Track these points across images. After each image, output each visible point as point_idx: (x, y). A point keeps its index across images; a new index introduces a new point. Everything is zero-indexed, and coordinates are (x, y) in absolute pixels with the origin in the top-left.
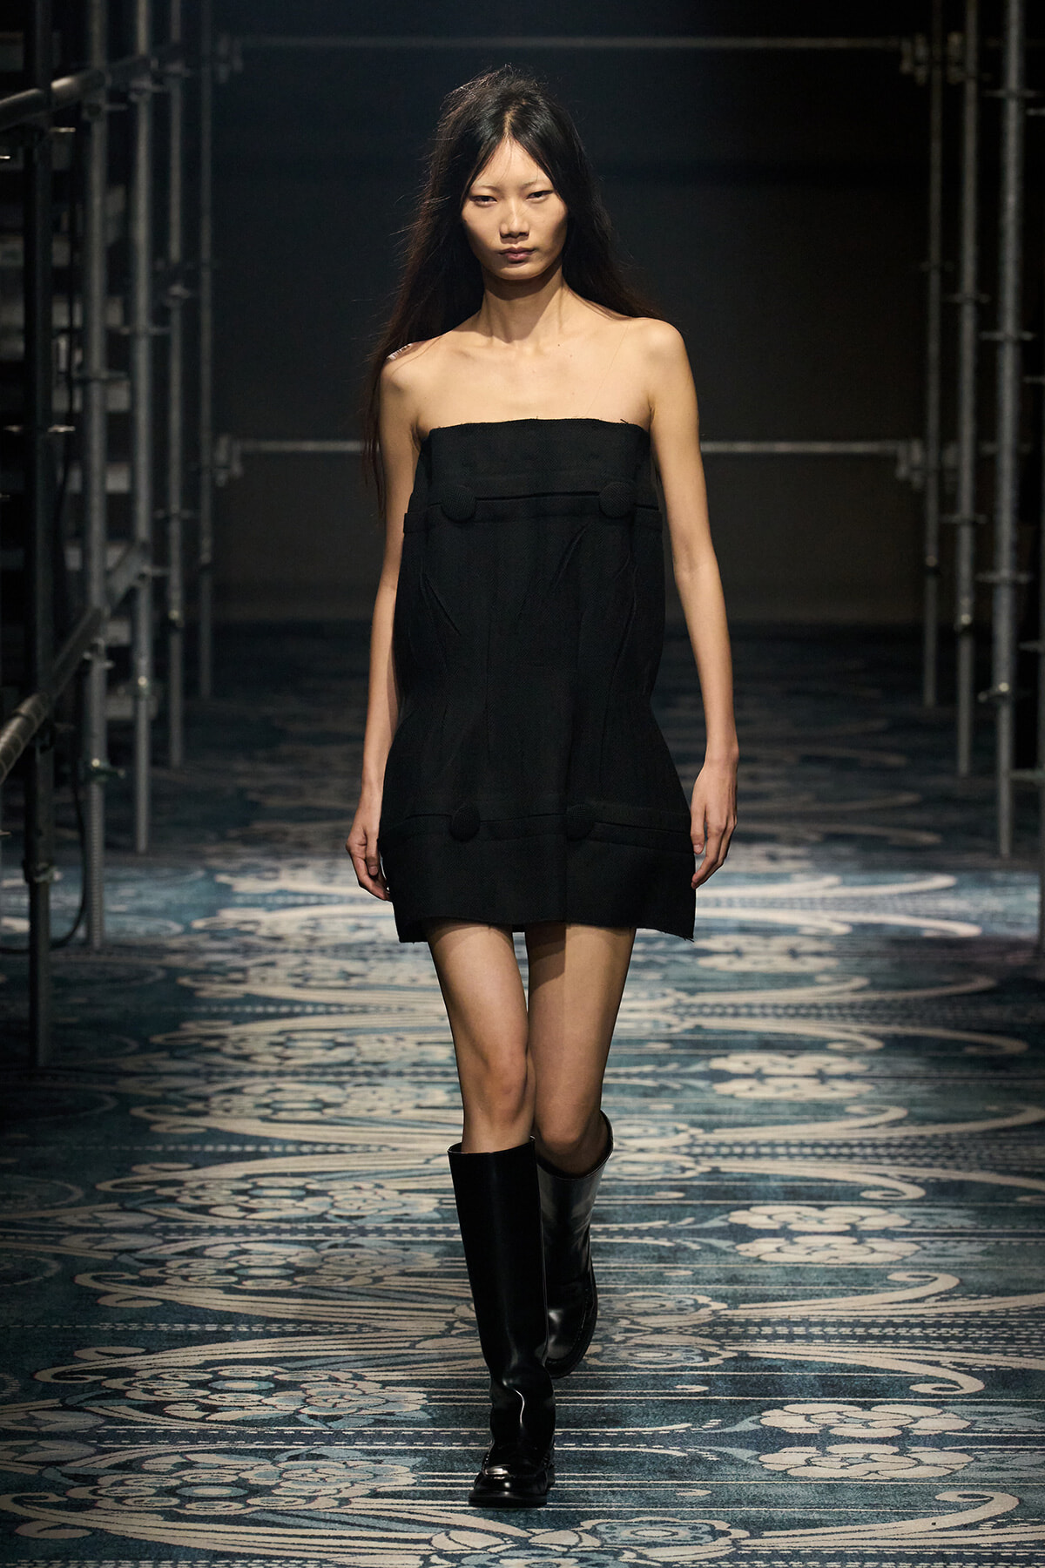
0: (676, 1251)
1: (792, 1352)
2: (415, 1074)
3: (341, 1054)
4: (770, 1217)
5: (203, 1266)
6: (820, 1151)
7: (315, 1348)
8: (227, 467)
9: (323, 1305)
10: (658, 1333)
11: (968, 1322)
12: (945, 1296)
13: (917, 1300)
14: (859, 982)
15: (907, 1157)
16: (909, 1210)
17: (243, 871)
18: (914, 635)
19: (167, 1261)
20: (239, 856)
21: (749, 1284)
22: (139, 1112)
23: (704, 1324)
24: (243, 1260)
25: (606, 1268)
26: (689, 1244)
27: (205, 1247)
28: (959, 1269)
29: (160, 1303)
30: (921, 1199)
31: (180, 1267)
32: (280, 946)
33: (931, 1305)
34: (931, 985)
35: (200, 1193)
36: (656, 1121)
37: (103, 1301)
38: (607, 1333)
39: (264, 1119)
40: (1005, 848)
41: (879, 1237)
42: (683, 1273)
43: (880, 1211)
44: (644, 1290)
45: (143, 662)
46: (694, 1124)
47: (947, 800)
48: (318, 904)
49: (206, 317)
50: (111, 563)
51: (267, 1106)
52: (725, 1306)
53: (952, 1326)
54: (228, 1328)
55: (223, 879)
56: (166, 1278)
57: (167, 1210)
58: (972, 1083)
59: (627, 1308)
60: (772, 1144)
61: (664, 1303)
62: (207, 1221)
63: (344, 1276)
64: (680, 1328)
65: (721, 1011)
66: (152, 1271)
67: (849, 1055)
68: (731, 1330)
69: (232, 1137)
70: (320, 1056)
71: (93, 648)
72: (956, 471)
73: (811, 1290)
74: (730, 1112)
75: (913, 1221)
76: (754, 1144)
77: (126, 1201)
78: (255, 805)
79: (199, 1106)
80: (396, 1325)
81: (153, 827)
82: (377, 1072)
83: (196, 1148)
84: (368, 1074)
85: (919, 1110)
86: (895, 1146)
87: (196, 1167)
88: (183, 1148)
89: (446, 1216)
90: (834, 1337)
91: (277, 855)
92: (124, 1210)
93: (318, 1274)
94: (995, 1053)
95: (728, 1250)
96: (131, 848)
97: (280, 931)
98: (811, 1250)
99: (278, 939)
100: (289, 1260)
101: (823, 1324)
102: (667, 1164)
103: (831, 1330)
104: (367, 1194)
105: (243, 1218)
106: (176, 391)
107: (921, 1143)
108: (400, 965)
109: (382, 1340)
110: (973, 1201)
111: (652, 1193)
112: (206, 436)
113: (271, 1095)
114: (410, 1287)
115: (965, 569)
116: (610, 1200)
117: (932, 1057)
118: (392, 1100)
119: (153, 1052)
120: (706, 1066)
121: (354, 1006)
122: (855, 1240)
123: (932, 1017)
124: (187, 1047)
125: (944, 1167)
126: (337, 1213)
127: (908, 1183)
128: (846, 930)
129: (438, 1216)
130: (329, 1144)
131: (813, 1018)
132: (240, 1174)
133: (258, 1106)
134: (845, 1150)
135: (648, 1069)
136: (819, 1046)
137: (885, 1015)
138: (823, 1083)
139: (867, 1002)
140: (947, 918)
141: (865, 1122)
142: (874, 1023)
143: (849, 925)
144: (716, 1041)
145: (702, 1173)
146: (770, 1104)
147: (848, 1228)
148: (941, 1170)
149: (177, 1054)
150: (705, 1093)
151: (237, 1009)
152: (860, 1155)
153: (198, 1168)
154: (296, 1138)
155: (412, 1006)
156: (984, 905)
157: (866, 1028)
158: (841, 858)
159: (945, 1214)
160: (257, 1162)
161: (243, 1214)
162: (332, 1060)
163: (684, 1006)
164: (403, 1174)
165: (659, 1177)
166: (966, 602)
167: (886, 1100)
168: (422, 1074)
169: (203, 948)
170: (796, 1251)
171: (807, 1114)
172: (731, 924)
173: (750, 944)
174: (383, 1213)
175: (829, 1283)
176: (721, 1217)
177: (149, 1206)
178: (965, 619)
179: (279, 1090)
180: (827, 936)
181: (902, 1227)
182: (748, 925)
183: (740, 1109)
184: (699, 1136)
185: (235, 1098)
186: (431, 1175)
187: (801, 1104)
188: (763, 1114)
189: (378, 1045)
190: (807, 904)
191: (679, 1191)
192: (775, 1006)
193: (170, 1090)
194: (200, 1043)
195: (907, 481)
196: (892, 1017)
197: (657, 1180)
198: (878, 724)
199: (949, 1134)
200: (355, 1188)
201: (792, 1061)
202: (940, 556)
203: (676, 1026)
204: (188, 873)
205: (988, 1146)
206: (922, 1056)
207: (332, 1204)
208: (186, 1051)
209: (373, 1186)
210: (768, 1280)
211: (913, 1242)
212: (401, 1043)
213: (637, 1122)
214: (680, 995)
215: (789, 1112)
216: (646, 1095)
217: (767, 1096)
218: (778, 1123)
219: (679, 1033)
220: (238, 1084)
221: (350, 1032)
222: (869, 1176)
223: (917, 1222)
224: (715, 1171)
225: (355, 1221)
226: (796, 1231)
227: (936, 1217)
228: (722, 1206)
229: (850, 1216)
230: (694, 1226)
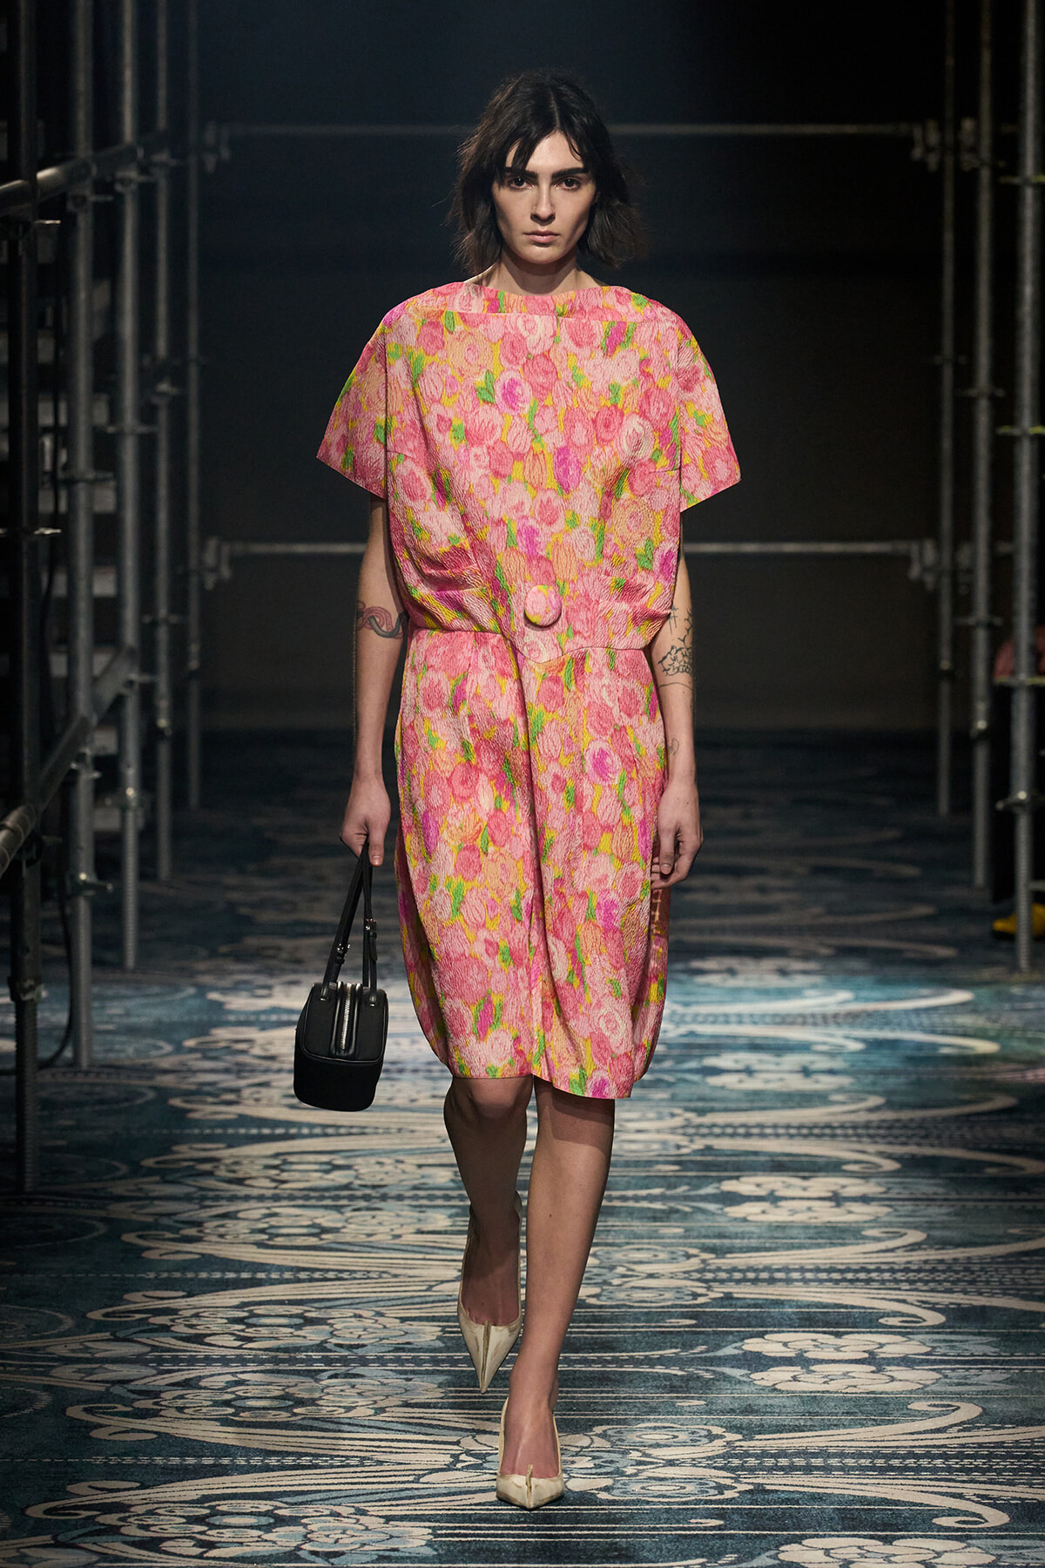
0: (688, 1380)
1: (811, 1484)
2: (416, 1197)
3: (339, 1177)
4: (785, 1344)
5: (200, 1398)
6: (836, 1276)
7: (316, 1482)
8: (215, 570)
9: (323, 1438)
10: (671, 1465)
11: (991, 1453)
12: (968, 1426)
13: (938, 1431)
14: (875, 1101)
15: (926, 1282)
16: (930, 1336)
17: (235, 988)
18: (929, 741)
19: (161, 1392)
20: (231, 973)
21: (765, 1413)
22: (130, 1238)
23: (718, 1456)
24: (240, 1390)
25: (616, 1398)
26: (701, 1373)
27: (200, 1378)
28: (982, 1398)
29: (155, 1436)
30: (942, 1326)
31: (174, 1398)
32: (275, 1065)
33: (953, 1435)
34: (949, 1104)
35: (194, 1321)
36: (664, 1245)
37: (95, 1434)
38: (618, 1465)
39: (260, 1245)
40: (1023, 962)
41: (898, 1365)
42: (696, 1402)
43: (899, 1338)
44: (656, 1420)
45: (131, 773)
46: (705, 1249)
47: (964, 912)
49: (194, 415)
50: (97, 670)
51: (262, 1231)
52: (740, 1437)
53: (975, 1456)
54: (226, 1461)
55: (214, 996)
56: (161, 1410)
57: (160, 1339)
58: (993, 1205)
59: (638, 1440)
60: (786, 1269)
61: (676, 1434)
62: (202, 1351)
63: (344, 1407)
64: (694, 1460)
65: (732, 1132)
66: (146, 1402)
67: (865, 1177)
68: (746, 1462)
69: (227, 1264)
70: (318, 1180)
71: (80, 758)
72: (971, 571)
73: (829, 1420)
74: (742, 1236)
75: (934, 1348)
76: (767, 1269)
77: (118, 1330)
78: (247, 920)
79: (192, 1232)
80: (399, 1458)
81: (141, 942)
82: (375, 1196)
83: (190, 1275)
84: (366, 1198)
85: (937, 1233)
86: (914, 1271)
87: (190, 1295)
88: (177, 1275)
89: (449, 1344)
90: (853, 1468)
91: (270, 972)
92: (117, 1339)
93: (318, 1405)
94: (1017, 1174)
95: (742, 1379)
96: (120, 965)
97: (273, 1051)
98: (829, 1379)
99: (272, 1058)
100: (287, 1390)
101: (842, 1455)
102: (678, 1289)
103: (850, 1462)
104: (368, 1323)
105: (240, 1347)
106: (163, 491)
107: (941, 1267)
108: (398, 1085)
109: (384, 1474)
110: (995, 1327)
111: (663, 1320)
112: (193, 537)
113: (267, 1220)
114: (413, 1418)
115: (980, 672)
116: (619, 1327)
117: (951, 1179)
118: (392, 1224)
119: (144, 1176)
120: (718, 1188)
121: (352, 1127)
122: (873, 1368)
123: (951, 1137)
124: (178, 1170)
125: (965, 1292)
126: (337, 1342)
127: (928, 1308)
128: (859, 1046)
129: (442, 1345)
130: (328, 1271)
131: (827, 1138)
132: (236, 1302)
133: (253, 1231)
134: (862, 1276)
135: (656, 1191)
136: (833, 1167)
137: (901, 1135)
138: (838, 1205)
139: (883, 1121)
140: (965, 1035)
141: (882, 1246)
142: (890, 1143)
143: (864, 1041)
144: (727, 1162)
145: (714, 1299)
146: (785, 1227)
147: (866, 1355)
148: (962, 1296)
149: (169, 1178)
150: (716, 1217)
151: (230, 1131)
152: (877, 1281)
153: (193, 1296)
154: (294, 1264)
155: (411, 1128)
156: (1003, 1020)
157: (882, 1148)
158: (854, 973)
159: (967, 1341)
160: (253, 1290)
161: (240, 1343)
162: (330, 1184)
163: (693, 1127)
164: (404, 1301)
165: (669, 1303)
166: (981, 707)
167: (904, 1223)
168: (423, 1198)
169: (194, 1068)
170: (813, 1380)
171: (822, 1238)
172: (741, 1041)
173: (761, 1061)
174: (384, 1341)
175: (847, 1413)
176: (734, 1345)
177: (142, 1335)
178: (981, 725)
179: (275, 1215)
180: (840, 1053)
181: (922, 1354)
182: (758, 1042)
183: (753, 1233)
184: (711, 1261)
185: (229, 1223)
186: (433, 1302)
187: (816, 1227)
188: (777, 1238)
189: (377, 1168)
190: (820, 1020)
191: (691, 1318)
192: (788, 1127)
193: (162, 1215)
194: (192, 1166)
195: (920, 583)
196: (909, 1137)
197: (668, 1307)
198: (891, 834)
199: (969, 1258)
200: (355, 1316)
201: (805, 1183)
202: (954, 660)
203: (685, 1147)
204: (177, 989)
205: (1010, 1270)
206: (941, 1178)
207: (331, 1333)
208: (179, 1175)
209: (373, 1313)
210: (784, 1410)
211: (934, 1370)
212: (400, 1166)
213: (646, 1246)
214: (689, 1115)
215: (803, 1236)
216: (655, 1219)
217: (781, 1219)
218: (792, 1248)
219: (688, 1154)
220: (233, 1209)
221: (348, 1154)
222: (888, 1302)
223: (938, 1350)
224: (729, 1297)
225: (355, 1351)
226: (812, 1359)
227: (958, 1344)
228: (736, 1334)
229: (869, 1343)
230: (706, 1355)
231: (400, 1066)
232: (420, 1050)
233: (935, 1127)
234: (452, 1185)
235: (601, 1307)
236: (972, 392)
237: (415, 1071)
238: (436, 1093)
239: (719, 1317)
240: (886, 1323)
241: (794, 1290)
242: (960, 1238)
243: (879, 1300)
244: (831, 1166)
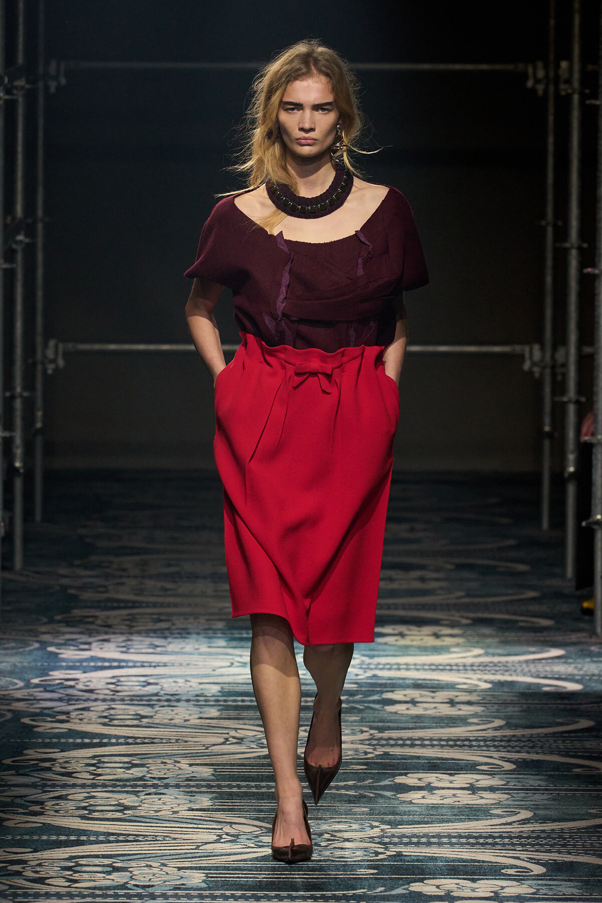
2: (188, 786)
3: (136, 772)
4: (438, 887)
6: (471, 841)
8: (54, 361)
14: (498, 723)
15: (533, 845)
16: (535, 882)
17: (66, 644)
18: (536, 480)
20: (64, 633)
30: (543, 875)
32: (94, 696)
34: (550, 725)
35: (38, 869)
36: (356, 819)
39: (83, 817)
43: (515, 883)
46: (383, 822)
47: (558, 595)
48: (119, 667)
49: (40, 257)
51: (84, 808)
55: (52, 649)
57: (15, 881)
60: (439, 836)
62: (44, 889)
65: (402, 743)
67: (492, 774)
69: (60, 830)
70: (121, 774)
72: (564, 365)
74: (408, 813)
75: (538, 890)
76: (425, 835)
78: (74, 598)
79: (37, 808)
82: (160, 786)
83: (36, 838)
84: (155, 786)
85: (541, 812)
86: (525, 838)
87: (35, 851)
88: (27, 837)
89: (211, 885)
91: (90, 633)
97: (92, 687)
99: (91, 691)
102: (365, 850)
104: (155, 871)
105: (69, 887)
106: (19, 308)
107: (543, 835)
108: (176, 710)
110: (579, 876)
111: (355, 870)
112: (39, 339)
113: (87, 801)
115: (571, 434)
116: (325, 875)
117: (550, 776)
118: (171, 804)
119: (5, 770)
120: (393, 781)
121: (145, 738)
123: (550, 748)
124: (28, 767)
125: (560, 852)
126: (135, 883)
127: (534, 863)
128: (489, 686)
129: (206, 886)
130: (129, 835)
131: (466, 748)
132: (66, 856)
133: (78, 808)
134: (490, 841)
135: (351, 783)
136: (471, 767)
137: (516, 746)
138: (474, 793)
139: (505, 736)
140: (560, 679)
141: (503, 820)
142: (508, 751)
143: (491, 682)
144: (398, 764)
145: (390, 856)
146: (437, 808)
147: (492, 894)
148: (557, 854)
149: (20, 772)
150: (391, 800)
151: (63, 740)
152: (500, 844)
153: (37, 852)
154: (105, 831)
155: (185, 739)
156: (585, 669)
157: (503, 754)
158: (485, 636)
159: (561, 885)
160: (78, 848)
161: (69, 884)
162: (130, 776)
163: (375, 740)
164: (180, 856)
165: (359, 859)
166: (571, 457)
167: (518, 805)
168: (193, 786)
169: (39, 698)
171: (463, 815)
172: (408, 682)
173: (422, 696)
174: (167, 883)
176: (403, 887)
177: (4, 878)
178: (571, 469)
179: (93, 797)
180: (475, 691)
181: (530, 894)
182: (420, 682)
183: (416, 811)
184: (388, 830)
185: (62, 802)
186: (199, 857)
187: (458, 807)
188: (432, 815)
189: (162, 766)
190: (461, 668)
191: (374, 869)
192: (440, 740)
193: (16, 797)
194: (37, 764)
195: (531, 372)
196: (521, 747)
197: (358, 861)
198: (511, 542)
199: (562, 829)
200: (147, 866)
201: (452, 778)
202: (553, 424)
203: (370, 753)
204: (29, 645)
205: (590, 837)
206: (543, 775)
207: (131, 877)
208: (28, 770)
209: (159, 864)
212: (178, 765)
213: (343, 820)
214: (372, 732)
215: (450, 813)
216: (350, 802)
217: (435, 802)
218: (443, 821)
219: (372, 758)
220: (64, 793)
221: (143, 756)
222: (507, 858)
223: (541, 891)
224: (399, 854)
225: (147, 889)
226: (456, 897)
227: (554, 887)
228: (404, 879)
229: (494, 886)
230: (384, 893)
231: (177, 697)
232: (191, 686)
233: (539, 740)
234: (213, 777)
236: (567, 245)
237: (188, 701)
238: (201, 715)
239: (393, 868)
240: (505, 872)
241: (444, 849)
242: (556, 815)
243: (501, 858)
244: (469, 766)
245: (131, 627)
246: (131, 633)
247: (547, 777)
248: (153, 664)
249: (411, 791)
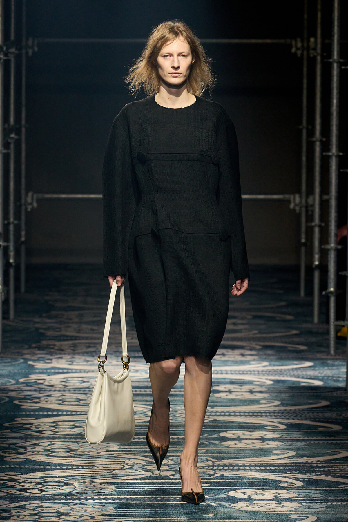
0: (207, 506)
3: (77, 431)
4: (244, 493)
5: (25, 512)
6: (262, 468)
8: (31, 204)
14: (277, 403)
15: (296, 470)
16: (297, 491)
17: (38, 360)
18: (296, 269)
19: (11, 510)
20: (37, 354)
21: (236, 519)
24: (40, 510)
25: (181, 513)
27: (26, 505)
28: (317, 514)
30: (302, 487)
31: (16, 512)
32: (53, 389)
34: (305, 404)
35: (23, 484)
39: (48, 455)
40: (332, 351)
41: (286, 501)
42: (210, 515)
43: (286, 491)
46: (214, 458)
47: (310, 333)
48: (68, 373)
49: (23, 146)
51: (49, 450)
55: (30, 363)
56: (11, 517)
57: (11, 490)
58: (321, 442)
60: (244, 465)
62: (26, 495)
63: (79, 516)
65: (224, 414)
66: (5, 514)
67: (273, 431)
69: (35, 463)
70: (69, 431)
72: (313, 206)
74: (228, 453)
75: (299, 495)
76: (237, 465)
78: (42, 334)
79: (23, 450)
85: (301, 452)
86: (292, 466)
87: (22, 474)
88: (17, 467)
89: (118, 493)
91: (52, 354)
93: (70, 515)
94: (330, 430)
95: (228, 506)
97: (53, 383)
98: (260, 506)
99: (52, 386)
100: (58, 510)
102: (204, 473)
104: (88, 485)
105: (40, 494)
106: (12, 174)
107: (301, 465)
110: (322, 488)
112: (23, 192)
113: (50, 446)
114: (105, 520)
115: (316, 244)
117: (306, 432)
118: (97, 448)
119: (5, 430)
120: (219, 435)
121: (82, 412)
122: (277, 502)
123: (305, 416)
124: (18, 427)
125: (311, 474)
126: (76, 492)
127: (297, 480)
128: (271, 382)
129: (116, 493)
130: (73, 465)
131: (259, 417)
132: (39, 477)
133: (45, 450)
134: (272, 468)
137: (287, 416)
138: (263, 442)
139: (280, 410)
140: (310, 379)
141: (280, 457)
142: (282, 419)
143: (273, 381)
144: (222, 425)
145: (217, 476)
146: (243, 450)
147: (274, 497)
148: (309, 475)
149: (13, 430)
150: (218, 446)
151: (37, 413)
152: (278, 470)
153: (23, 474)
154: (60, 463)
156: (324, 373)
157: (279, 420)
158: (269, 355)
159: (311, 492)
160: (45, 472)
161: (40, 492)
162: (74, 433)
163: (209, 412)
164: (101, 477)
166: (317, 256)
167: (288, 448)
169: (23, 390)
170: (254, 507)
171: (257, 454)
172: (227, 380)
173: (234, 388)
174: (94, 492)
175: (267, 519)
176: (225, 494)
177: (4, 489)
178: (317, 263)
179: (53, 444)
180: (264, 385)
181: (295, 497)
182: (234, 380)
183: (232, 452)
184: (216, 462)
185: (36, 447)
186: (112, 477)
187: (255, 449)
188: (241, 454)
190: (256, 373)
191: (208, 484)
192: (245, 412)
193: (11, 444)
194: (23, 426)
195: (294, 210)
196: (290, 416)
198: (283, 303)
199: (312, 461)
200: (83, 482)
201: (251, 433)
202: (307, 238)
204: (17, 360)
205: (327, 466)
206: (302, 432)
207: (74, 488)
208: (17, 429)
209: (90, 481)
210: (243, 518)
211: (299, 503)
215: (250, 453)
217: (242, 447)
218: (246, 457)
219: (207, 423)
220: (37, 442)
221: (81, 422)
222: (282, 478)
223: (301, 495)
224: (223, 476)
225: (83, 495)
226: (254, 499)
227: (308, 493)
228: (225, 489)
229: (275, 493)
230: (214, 497)
233: (299, 413)
235: (175, 479)
236: (314, 139)
239: (219, 483)
240: (281, 485)
241: (247, 473)
242: (309, 454)
243: (279, 477)
244: (261, 427)
245: (74, 350)
246: (74, 354)
247: (303, 433)
248: (86, 371)
249: (228, 440)
